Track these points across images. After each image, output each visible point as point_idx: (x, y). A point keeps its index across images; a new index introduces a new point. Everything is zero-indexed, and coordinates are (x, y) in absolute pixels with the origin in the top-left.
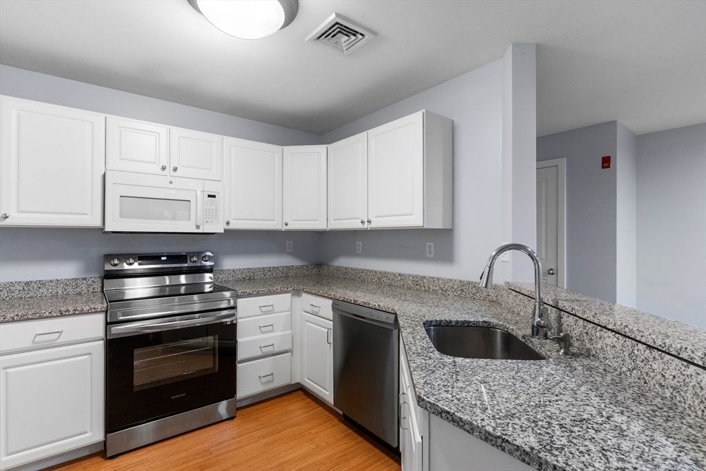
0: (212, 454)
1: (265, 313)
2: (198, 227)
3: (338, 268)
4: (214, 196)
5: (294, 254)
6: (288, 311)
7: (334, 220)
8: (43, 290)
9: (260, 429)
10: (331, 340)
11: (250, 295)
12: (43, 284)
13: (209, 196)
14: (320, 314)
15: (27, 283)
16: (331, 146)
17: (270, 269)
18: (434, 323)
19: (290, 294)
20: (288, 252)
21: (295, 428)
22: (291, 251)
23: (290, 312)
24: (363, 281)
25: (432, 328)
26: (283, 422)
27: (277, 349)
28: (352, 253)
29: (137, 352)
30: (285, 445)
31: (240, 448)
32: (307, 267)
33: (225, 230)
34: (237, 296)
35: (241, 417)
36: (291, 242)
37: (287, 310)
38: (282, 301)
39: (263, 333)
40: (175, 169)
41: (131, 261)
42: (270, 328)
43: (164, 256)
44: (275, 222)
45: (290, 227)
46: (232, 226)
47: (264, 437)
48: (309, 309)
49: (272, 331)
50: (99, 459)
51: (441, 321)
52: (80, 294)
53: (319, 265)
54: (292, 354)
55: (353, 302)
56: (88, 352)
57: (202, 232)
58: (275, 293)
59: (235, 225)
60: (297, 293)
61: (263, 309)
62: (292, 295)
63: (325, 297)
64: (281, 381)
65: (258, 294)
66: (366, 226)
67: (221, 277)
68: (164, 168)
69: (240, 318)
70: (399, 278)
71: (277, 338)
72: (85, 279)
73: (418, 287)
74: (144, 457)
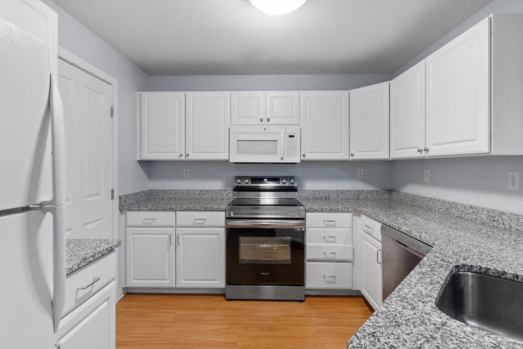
0: (280, 321)
1: (328, 226)
2: (282, 159)
3: (407, 195)
4: (293, 136)
5: (365, 180)
6: (349, 228)
7: (395, 150)
8: (207, 195)
9: (317, 317)
10: (380, 260)
11: (315, 211)
12: (207, 192)
13: (290, 136)
14: (373, 235)
15: (201, 191)
16: (392, 82)
17: (342, 192)
18: (475, 269)
19: (350, 215)
20: (359, 179)
21: (345, 328)
22: (362, 177)
23: (351, 229)
24: (430, 209)
25: (470, 273)
26: (338, 318)
27: (338, 258)
28: (420, 181)
29: (242, 239)
30: (333, 338)
31: (298, 325)
32: (377, 192)
33: (302, 161)
34: (306, 211)
35: (308, 303)
36: (362, 170)
37: (349, 226)
38: (344, 219)
39: (327, 242)
40: (268, 120)
41: (247, 181)
42: (333, 239)
43: (266, 178)
44: (343, 154)
45: (355, 158)
46: (307, 158)
47: (319, 324)
48: (366, 229)
49: (335, 242)
50: (222, 298)
51: (487, 269)
52: (223, 199)
53: (390, 191)
54: (353, 265)
55: (397, 228)
56: (217, 233)
57: (285, 162)
58: (336, 211)
59: (309, 157)
60: (358, 213)
61: (327, 223)
62: (353, 215)
63: (376, 219)
64: (343, 284)
65: (322, 211)
66: (424, 154)
67: (304, 195)
68: (261, 120)
69: (308, 227)
70: (471, 211)
71: (340, 248)
72: (225, 190)
73: (495, 224)
74: (243, 306)
